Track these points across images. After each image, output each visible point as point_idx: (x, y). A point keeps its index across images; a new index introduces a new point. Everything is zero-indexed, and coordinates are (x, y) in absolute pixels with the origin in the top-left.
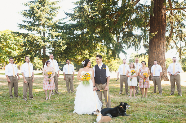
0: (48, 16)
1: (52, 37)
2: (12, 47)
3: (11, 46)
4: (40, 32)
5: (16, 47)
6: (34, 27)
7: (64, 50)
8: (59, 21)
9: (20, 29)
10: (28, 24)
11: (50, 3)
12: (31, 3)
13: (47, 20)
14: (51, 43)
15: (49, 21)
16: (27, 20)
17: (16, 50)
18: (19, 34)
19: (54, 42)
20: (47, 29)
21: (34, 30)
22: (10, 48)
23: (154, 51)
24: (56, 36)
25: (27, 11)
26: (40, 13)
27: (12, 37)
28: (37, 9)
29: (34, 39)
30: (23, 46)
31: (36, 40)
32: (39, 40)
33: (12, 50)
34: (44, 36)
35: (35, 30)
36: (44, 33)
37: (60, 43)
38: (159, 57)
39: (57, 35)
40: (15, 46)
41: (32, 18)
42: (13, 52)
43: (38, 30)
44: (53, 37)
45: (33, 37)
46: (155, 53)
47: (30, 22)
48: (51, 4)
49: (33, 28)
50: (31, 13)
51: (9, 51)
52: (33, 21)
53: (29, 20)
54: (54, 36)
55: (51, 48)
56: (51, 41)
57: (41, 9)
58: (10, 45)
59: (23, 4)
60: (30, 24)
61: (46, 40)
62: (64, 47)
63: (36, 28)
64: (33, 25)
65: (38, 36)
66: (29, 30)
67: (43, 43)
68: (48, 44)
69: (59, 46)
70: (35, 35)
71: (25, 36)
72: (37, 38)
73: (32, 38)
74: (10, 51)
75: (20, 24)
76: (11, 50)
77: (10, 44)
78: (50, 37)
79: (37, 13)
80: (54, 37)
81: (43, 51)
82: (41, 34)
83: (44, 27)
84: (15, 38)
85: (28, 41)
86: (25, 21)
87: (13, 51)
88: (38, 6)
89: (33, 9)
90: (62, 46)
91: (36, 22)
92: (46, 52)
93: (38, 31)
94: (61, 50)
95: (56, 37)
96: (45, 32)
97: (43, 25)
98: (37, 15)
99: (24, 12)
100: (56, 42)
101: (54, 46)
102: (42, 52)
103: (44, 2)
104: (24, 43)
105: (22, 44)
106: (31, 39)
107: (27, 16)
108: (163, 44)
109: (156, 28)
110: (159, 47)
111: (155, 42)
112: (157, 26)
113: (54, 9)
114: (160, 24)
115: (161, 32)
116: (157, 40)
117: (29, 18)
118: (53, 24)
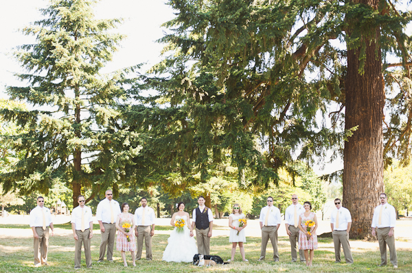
0: (87, 63)
1: (100, 120)
4: (66, 109)
6: (51, 97)
7: (136, 159)
9: (12, 99)
10: (33, 83)
11: (94, 25)
12: (42, 24)
13: (86, 74)
14: (99, 138)
15: (91, 76)
18: (7, 114)
19: (106, 138)
21: (52, 101)
23: (353, 168)
24: (111, 119)
25: (29, 48)
26: (69, 58)
28: (59, 46)
29: (51, 129)
30: (20, 148)
31: (56, 129)
32: (65, 131)
34: (79, 121)
35: (55, 102)
36: (78, 111)
37: (122, 138)
38: (365, 183)
39: (114, 116)
43: (62, 103)
44: (103, 122)
45: (51, 123)
46: (356, 174)
47: (38, 79)
48: (97, 28)
50: (44, 54)
52: (48, 77)
53: (37, 74)
54: (106, 118)
56: (98, 134)
57: (69, 44)
60: (37, 85)
61: (84, 130)
62: (136, 151)
63: (53, 95)
64: (47, 87)
65: (58, 118)
66: (35, 102)
67: (75, 140)
68: (88, 141)
69: (119, 146)
70: (52, 115)
71: (23, 117)
72: (60, 127)
73: (46, 127)
75: (11, 87)
78: (94, 122)
79: (61, 55)
80: (107, 121)
81: (75, 160)
83: (77, 94)
86: (26, 76)
88: (63, 36)
89: (49, 46)
91: (54, 79)
92: (82, 162)
93: (60, 105)
94: (128, 158)
95: (111, 122)
96: (81, 107)
97: (76, 87)
98: (61, 62)
100: (112, 138)
102: (72, 163)
103: (79, 26)
104: (25, 140)
105: (20, 142)
106: (43, 127)
107: (32, 63)
108: (375, 152)
109: (359, 115)
110: (367, 160)
111: (355, 148)
112: (361, 110)
113: (105, 43)
114: (367, 105)
115: (369, 123)
116: (360, 143)
117: (36, 68)
118: (103, 86)
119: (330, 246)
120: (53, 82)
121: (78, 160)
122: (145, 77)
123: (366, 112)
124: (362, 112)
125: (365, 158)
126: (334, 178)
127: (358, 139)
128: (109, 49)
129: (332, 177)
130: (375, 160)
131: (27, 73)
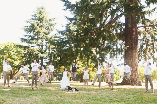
0: (46, 31)
2: (14, 58)
3: (13, 57)
4: (39, 45)
5: (18, 57)
6: (33, 41)
7: (59, 61)
8: (55, 36)
9: (22, 42)
10: (29, 38)
11: (47, 20)
12: (32, 20)
13: (45, 34)
14: (48, 54)
15: (46, 35)
16: (28, 34)
17: (17, 60)
18: (20, 47)
19: (50, 54)
21: (33, 43)
22: (12, 59)
24: (52, 48)
25: (28, 26)
26: (39, 29)
27: (14, 48)
28: (36, 26)
29: (33, 51)
30: (23, 57)
31: (35, 51)
32: (37, 52)
33: (14, 61)
34: (42, 48)
35: (35, 43)
36: (42, 46)
37: (55, 54)
39: (53, 48)
40: (16, 57)
41: (32, 33)
42: (14, 62)
43: (37, 43)
44: (49, 49)
46: (128, 63)
47: (30, 36)
48: (48, 21)
50: (32, 29)
51: (11, 61)
52: (33, 35)
54: (50, 48)
55: (48, 59)
56: (48, 53)
57: (39, 25)
58: (12, 56)
59: (25, 21)
60: (30, 38)
61: (43, 52)
63: (35, 41)
64: (33, 39)
65: (36, 48)
66: (29, 43)
67: (41, 55)
68: (45, 55)
69: (55, 57)
70: (34, 47)
71: (25, 48)
72: (36, 50)
73: (31, 50)
74: (12, 62)
75: (21, 38)
76: (13, 60)
77: (12, 55)
78: (47, 49)
79: (37, 28)
81: (41, 61)
82: (39, 47)
84: (17, 49)
85: (28, 52)
86: (26, 36)
87: (15, 61)
88: (37, 23)
89: (33, 25)
90: (57, 58)
91: (35, 36)
92: (43, 62)
93: (36, 44)
94: (57, 60)
95: (52, 49)
97: (42, 39)
98: (36, 31)
99: (25, 28)
100: (52, 54)
102: (40, 62)
103: (43, 20)
104: (25, 54)
105: (23, 55)
106: (30, 51)
107: (28, 31)
108: (135, 55)
109: (129, 42)
111: (128, 54)
112: (130, 41)
113: (51, 25)
114: (132, 39)
115: (133, 45)
116: (130, 52)
117: (29, 32)
118: (50, 38)
120: (35, 37)
122: (58, 31)
123: (132, 41)
124: (131, 41)
125: (132, 57)
126: (122, 65)
128: (52, 27)
129: (121, 65)
130: (135, 58)
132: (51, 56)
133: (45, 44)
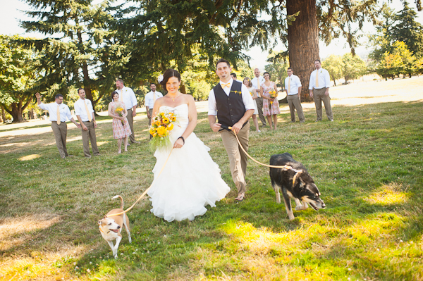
1: (98, 41)
2: (12, 71)
3: (9, 70)
4: (71, 34)
5: (20, 70)
6: (57, 25)
7: (127, 65)
8: (107, 6)
9: (27, 31)
10: (42, 18)
13: (81, 5)
14: (98, 53)
15: (85, 7)
16: (38, 10)
17: (20, 76)
18: (26, 43)
19: (102, 52)
20: (83, 25)
21: (57, 30)
22: (7, 74)
23: (297, 47)
24: (105, 37)
27: (6, 49)
29: (61, 50)
30: (40, 68)
31: (65, 50)
32: (72, 50)
33: (12, 78)
34: (81, 42)
35: (61, 29)
36: (79, 35)
37: (115, 51)
38: (307, 58)
39: (107, 35)
40: (16, 69)
41: (48, 5)
42: (14, 81)
43: (66, 30)
44: (100, 40)
45: (59, 45)
46: (299, 52)
47: (45, 14)
49: (54, 26)
51: (6, 80)
52: (53, 11)
53: (43, 10)
54: (101, 38)
55: (99, 63)
56: (97, 50)
58: (6, 68)
60: (45, 19)
61: (86, 48)
62: (126, 59)
63: (60, 25)
64: (53, 19)
65: (67, 41)
66: (46, 32)
67: (80, 56)
68: (91, 56)
69: (115, 57)
70: (60, 39)
71: (39, 45)
72: (67, 47)
73: (56, 49)
74: (9, 81)
75: (25, 22)
76: (10, 78)
77: (5, 65)
78: (93, 42)
80: (102, 40)
81: (83, 72)
82: (72, 38)
83: (77, 21)
84: (14, 50)
85: (48, 55)
86: (35, 14)
87: (15, 79)
90: (120, 58)
91: (57, 13)
92: (89, 73)
93: (65, 32)
94: (121, 64)
95: (105, 40)
96: (82, 32)
97: (75, 16)
100: (107, 51)
101: (104, 59)
102: (82, 74)
104: (42, 60)
105: (38, 63)
106: (54, 50)
108: (312, 33)
109: (298, 3)
110: (307, 40)
111: (297, 31)
115: (306, 10)
116: (300, 26)
117: (41, 5)
118: (95, 13)
119: (285, 109)
120: (57, 15)
121: (85, 72)
124: (301, 1)
125: (305, 38)
126: (278, 59)
127: (299, 24)
129: (276, 58)
130: (313, 39)
131: (36, 11)
132: (105, 55)
133: (86, 29)
